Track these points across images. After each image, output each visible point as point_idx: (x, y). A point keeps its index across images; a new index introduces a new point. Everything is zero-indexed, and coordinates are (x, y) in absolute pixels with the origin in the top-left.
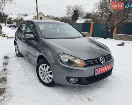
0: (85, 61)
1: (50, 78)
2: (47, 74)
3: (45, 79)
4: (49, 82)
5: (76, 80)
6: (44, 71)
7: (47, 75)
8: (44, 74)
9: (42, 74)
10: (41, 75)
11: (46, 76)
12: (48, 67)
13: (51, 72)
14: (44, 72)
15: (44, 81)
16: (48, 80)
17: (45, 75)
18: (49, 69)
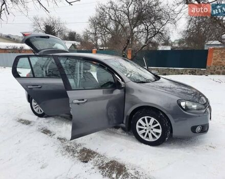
1: (158, 134)
4: (156, 139)
7: (151, 131)
8: (146, 130)
9: (143, 131)
10: (140, 133)
11: (149, 132)
12: (152, 120)
13: (159, 126)
14: (145, 128)
15: (147, 140)
16: (153, 136)
18: (155, 122)
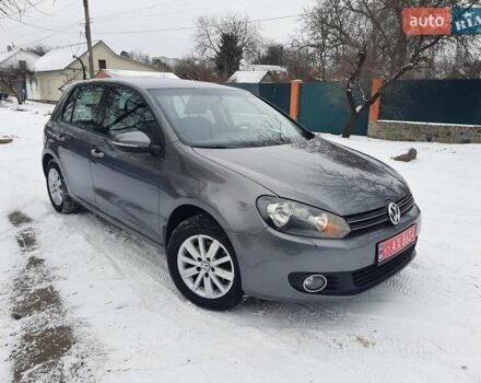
0: (346, 218)
1: (225, 282)
2: (213, 270)
3: (202, 284)
4: (220, 295)
5: (320, 282)
6: (200, 259)
7: (211, 273)
8: (199, 269)
10: (186, 274)
11: (207, 275)
12: (216, 245)
13: (229, 262)
15: (200, 293)
16: (215, 287)
17: (202, 272)
18: (220, 250)
